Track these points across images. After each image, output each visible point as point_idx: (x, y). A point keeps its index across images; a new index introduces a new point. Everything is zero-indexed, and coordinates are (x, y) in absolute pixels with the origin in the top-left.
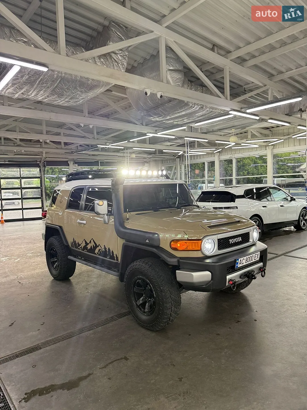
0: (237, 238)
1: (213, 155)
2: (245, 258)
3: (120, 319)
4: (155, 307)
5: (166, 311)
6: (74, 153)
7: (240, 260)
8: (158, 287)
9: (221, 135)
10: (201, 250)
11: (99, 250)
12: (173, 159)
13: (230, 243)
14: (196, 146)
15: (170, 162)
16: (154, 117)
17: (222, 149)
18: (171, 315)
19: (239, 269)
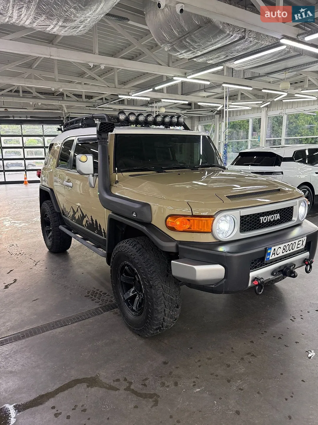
0: (273, 214)
1: (259, 111)
2: (282, 246)
3: (105, 313)
4: (144, 306)
5: (156, 316)
6: (96, 107)
7: (273, 248)
8: (146, 280)
10: (211, 232)
11: (87, 221)
12: (212, 116)
13: (260, 222)
14: (239, 98)
15: (208, 120)
16: (180, 52)
17: (271, 102)
18: (164, 321)
19: (271, 262)
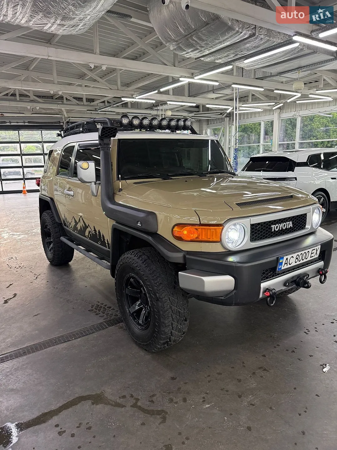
0: (285, 222)
1: (271, 113)
2: (295, 255)
3: (110, 327)
4: (150, 320)
5: (163, 329)
6: (97, 111)
7: (285, 258)
8: (153, 293)
9: (282, 82)
10: (220, 241)
11: (89, 232)
13: (272, 230)
14: (250, 100)
15: (217, 123)
16: (186, 51)
17: (284, 103)
18: (172, 335)
19: (284, 273)
